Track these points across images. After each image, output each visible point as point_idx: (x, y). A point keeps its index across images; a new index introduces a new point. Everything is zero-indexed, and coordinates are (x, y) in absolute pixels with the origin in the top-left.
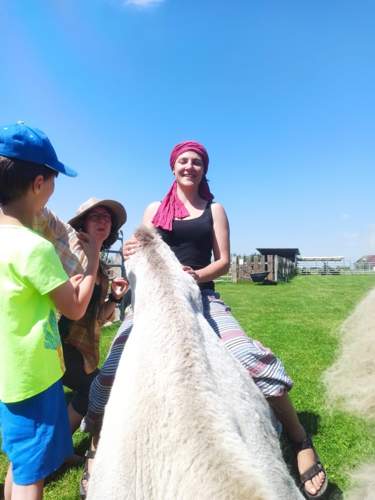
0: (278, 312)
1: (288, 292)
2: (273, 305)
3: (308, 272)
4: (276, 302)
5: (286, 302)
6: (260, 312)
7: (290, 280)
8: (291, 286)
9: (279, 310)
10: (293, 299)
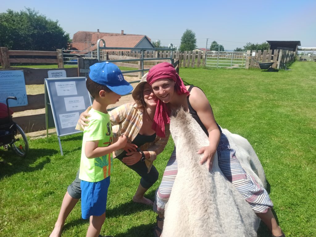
0: (275, 100)
1: (286, 80)
2: (273, 92)
3: (304, 59)
4: (275, 90)
5: (282, 90)
6: (262, 99)
7: (289, 67)
8: (289, 73)
9: (276, 98)
10: (288, 87)
